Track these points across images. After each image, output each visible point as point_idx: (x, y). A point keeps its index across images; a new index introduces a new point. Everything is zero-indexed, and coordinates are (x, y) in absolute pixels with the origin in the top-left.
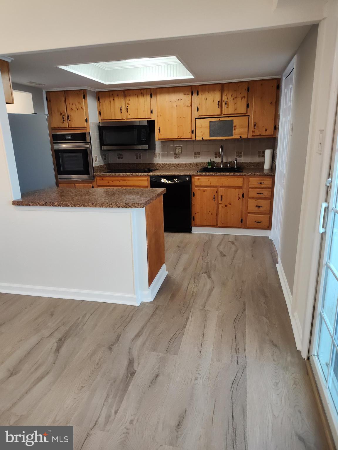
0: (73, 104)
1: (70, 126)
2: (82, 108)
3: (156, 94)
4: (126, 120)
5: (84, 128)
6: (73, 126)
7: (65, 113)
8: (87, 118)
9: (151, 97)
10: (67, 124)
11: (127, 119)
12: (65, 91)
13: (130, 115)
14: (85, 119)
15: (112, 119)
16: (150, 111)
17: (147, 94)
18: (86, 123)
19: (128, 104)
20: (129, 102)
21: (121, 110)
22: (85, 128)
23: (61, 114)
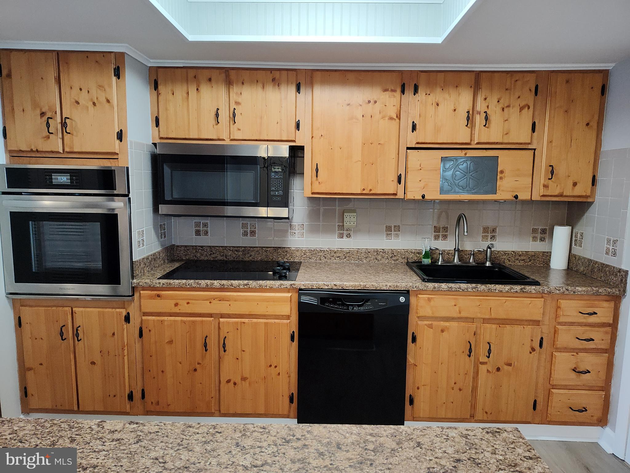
0: (81, 89)
1: (67, 149)
2: (108, 101)
3: (311, 84)
4: (227, 142)
5: (113, 156)
6: (76, 150)
7: (56, 113)
8: (121, 131)
9: (298, 90)
10: (60, 141)
11: (232, 140)
12: (58, 53)
13: (239, 130)
14: (117, 130)
15: (191, 137)
16: (294, 125)
17: (288, 82)
18: (118, 142)
19: (237, 103)
20: (240, 100)
21: (217, 115)
22: (115, 157)
23: (43, 114)
